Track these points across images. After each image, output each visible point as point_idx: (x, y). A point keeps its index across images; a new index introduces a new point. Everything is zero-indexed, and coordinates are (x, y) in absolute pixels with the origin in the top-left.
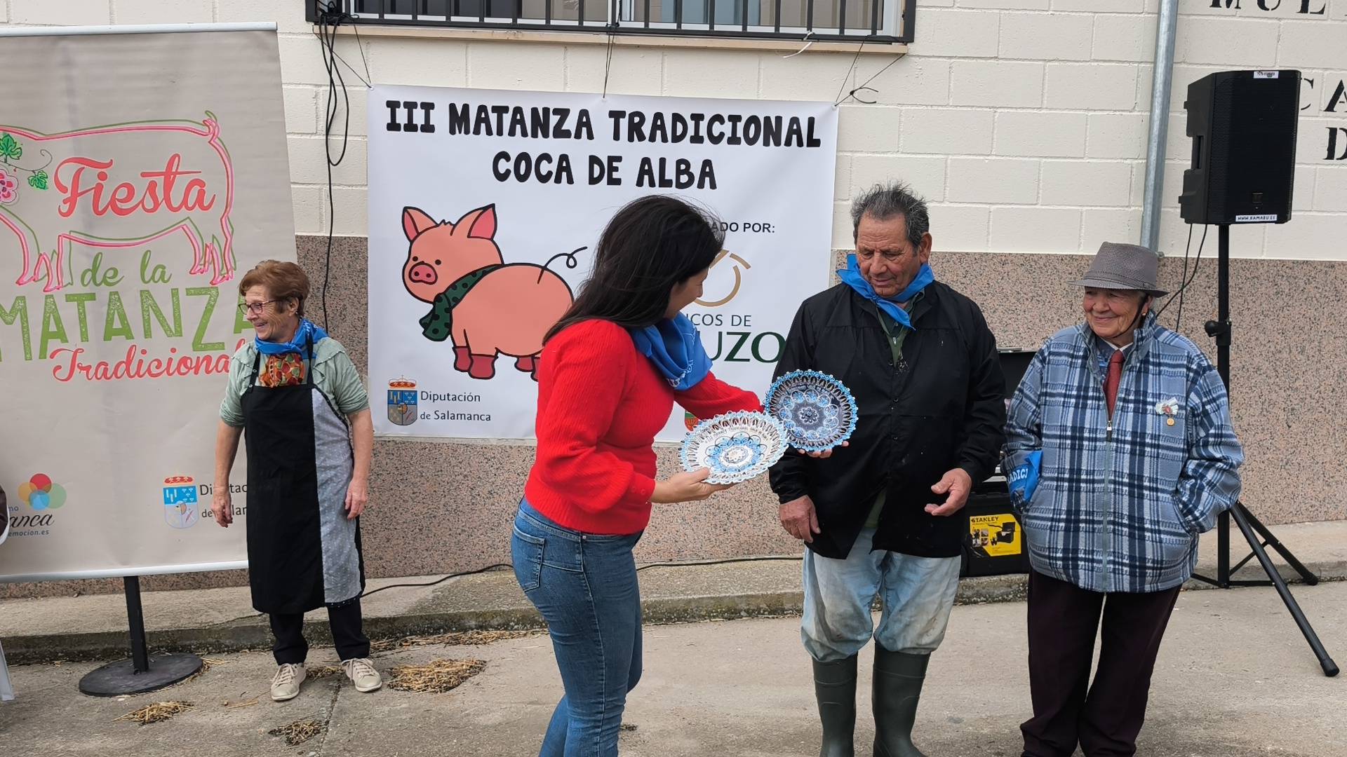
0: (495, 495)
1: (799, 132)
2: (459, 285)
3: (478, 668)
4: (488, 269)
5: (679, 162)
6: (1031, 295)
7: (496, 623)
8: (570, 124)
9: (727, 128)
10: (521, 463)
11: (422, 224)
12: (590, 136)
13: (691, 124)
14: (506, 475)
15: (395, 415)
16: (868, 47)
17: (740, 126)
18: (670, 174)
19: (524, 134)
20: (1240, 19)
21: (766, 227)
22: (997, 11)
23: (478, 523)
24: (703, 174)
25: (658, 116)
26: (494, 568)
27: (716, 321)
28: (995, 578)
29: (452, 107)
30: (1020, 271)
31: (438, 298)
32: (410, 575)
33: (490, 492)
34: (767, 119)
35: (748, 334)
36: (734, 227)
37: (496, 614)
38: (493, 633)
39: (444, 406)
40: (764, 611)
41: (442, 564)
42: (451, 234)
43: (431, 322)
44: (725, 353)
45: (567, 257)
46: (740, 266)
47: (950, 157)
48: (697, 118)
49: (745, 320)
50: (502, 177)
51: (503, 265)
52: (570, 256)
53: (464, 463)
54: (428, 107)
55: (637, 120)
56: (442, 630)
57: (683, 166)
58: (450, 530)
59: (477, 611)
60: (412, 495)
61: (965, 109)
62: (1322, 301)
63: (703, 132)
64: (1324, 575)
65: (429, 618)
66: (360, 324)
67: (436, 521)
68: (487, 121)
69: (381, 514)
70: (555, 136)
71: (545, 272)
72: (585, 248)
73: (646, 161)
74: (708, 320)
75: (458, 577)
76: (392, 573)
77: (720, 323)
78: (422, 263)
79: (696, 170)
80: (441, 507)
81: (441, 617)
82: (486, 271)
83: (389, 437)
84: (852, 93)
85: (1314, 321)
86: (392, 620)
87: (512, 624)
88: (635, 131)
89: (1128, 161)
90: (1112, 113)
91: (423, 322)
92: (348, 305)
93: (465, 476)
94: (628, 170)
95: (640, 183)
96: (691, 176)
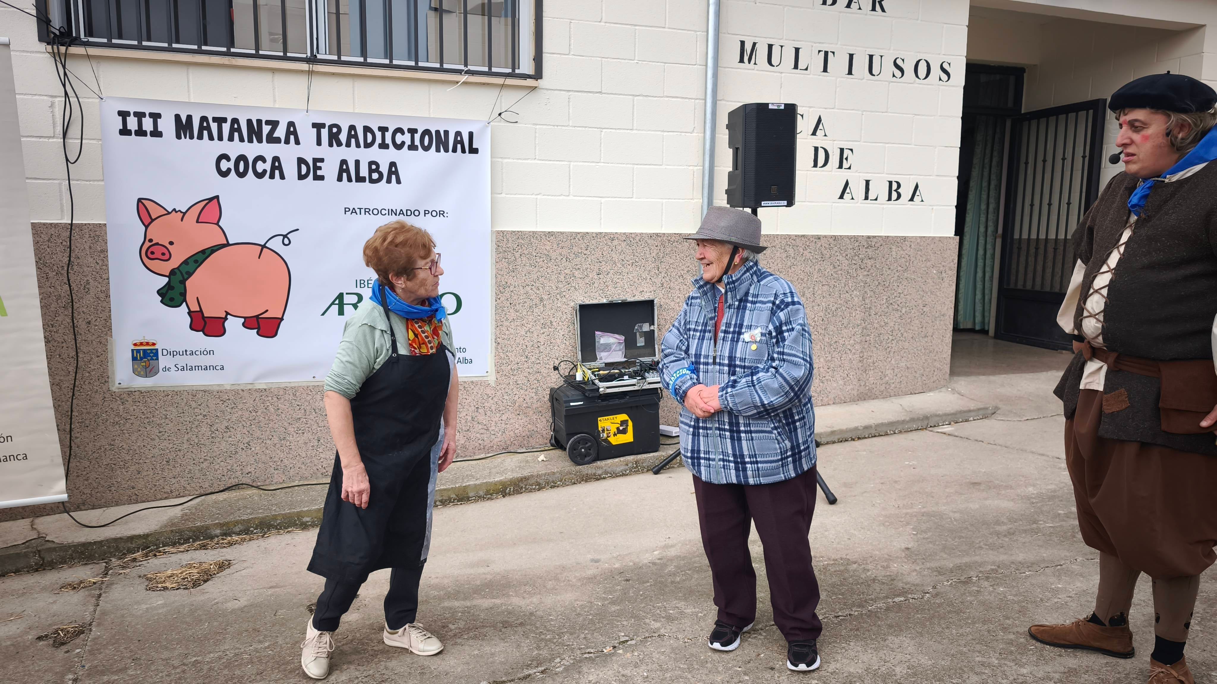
0: (232, 429)
1: (462, 143)
2: (191, 262)
3: (223, 566)
4: (215, 248)
5: (371, 163)
6: (631, 261)
7: (238, 530)
8: (281, 132)
9: (407, 138)
10: (252, 402)
11: (155, 212)
12: (297, 142)
13: (379, 135)
14: (240, 413)
15: (139, 370)
16: (510, 81)
17: (417, 137)
18: (364, 172)
19: (242, 140)
20: (757, 72)
21: (441, 213)
22: (600, 59)
23: (218, 453)
24: (390, 173)
25: (352, 128)
26: (234, 488)
28: (617, 460)
29: (178, 117)
30: (624, 244)
31: (173, 272)
32: (161, 499)
33: (227, 427)
36: (417, 213)
37: (237, 523)
38: (235, 538)
39: (182, 361)
40: (454, 500)
41: (188, 488)
42: (182, 220)
43: (167, 292)
45: (282, 237)
47: (572, 163)
48: (383, 129)
50: (225, 174)
51: (228, 244)
52: (285, 236)
53: (203, 405)
54: (156, 116)
55: (335, 130)
56: (191, 540)
57: (374, 167)
58: (194, 460)
59: (221, 522)
60: (158, 434)
61: (580, 129)
62: (814, 261)
63: (388, 140)
64: (823, 440)
65: (180, 532)
66: (102, 296)
67: (180, 454)
68: (208, 128)
69: (131, 452)
70: (268, 142)
71: (265, 249)
72: (297, 230)
73: (344, 162)
75: (203, 497)
76: (144, 499)
78: (157, 244)
79: (384, 169)
80: (185, 441)
81: (190, 529)
82: (213, 250)
83: (134, 388)
84: (500, 114)
85: (810, 275)
86: (146, 536)
87: (252, 529)
88: (334, 139)
89: (691, 168)
90: (679, 134)
91: (159, 292)
92: (91, 281)
93: (205, 416)
94: (330, 169)
95: (340, 179)
96: (381, 175)
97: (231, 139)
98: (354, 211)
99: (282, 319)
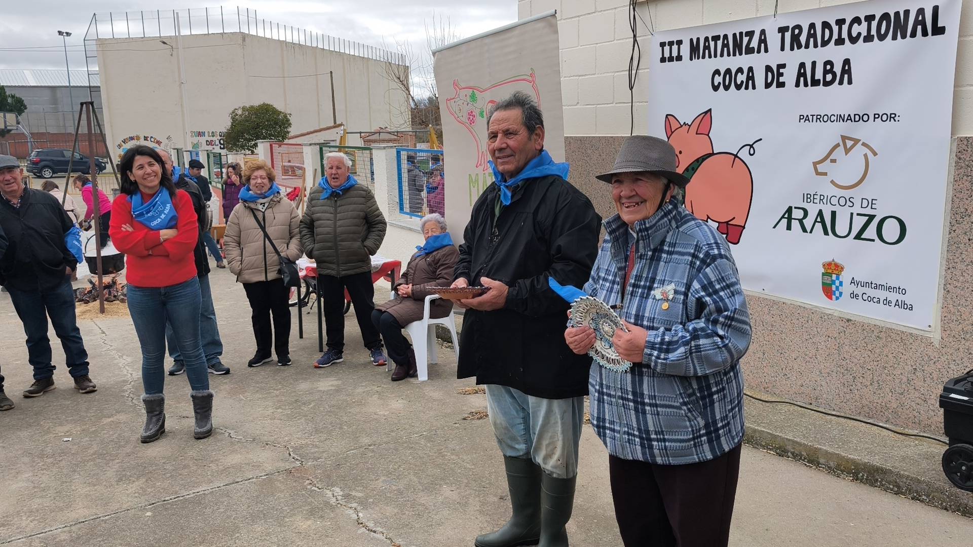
1: (924, 23)
2: (690, 168)
4: (706, 157)
9: (863, 28)
12: (766, 50)
13: (835, 29)
17: (874, 24)
18: (819, 75)
19: (728, 54)
21: (892, 117)
24: (844, 72)
25: (812, 26)
27: (849, 203)
29: (691, 40)
34: (897, 14)
35: (874, 216)
36: (865, 118)
42: (689, 132)
44: (855, 232)
45: (749, 147)
46: (870, 154)
48: (840, 22)
49: (872, 203)
50: (717, 88)
51: (713, 154)
52: (751, 146)
54: (679, 43)
55: (797, 31)
57: (829, 66)
68: (709, 47)
70: (746, 53)
71: (736, 159)
72: (761, 139)
73: (802, 65)
74: (842, 201)
77: (852, 205)
79: (838, 69)
82: (704, 158)
88: (796, 42)
94: (790, 76)
95: (797, 85)
96: (834, 75)
97: (722, 55)
98: (807, 119)
99: (744, 227)
